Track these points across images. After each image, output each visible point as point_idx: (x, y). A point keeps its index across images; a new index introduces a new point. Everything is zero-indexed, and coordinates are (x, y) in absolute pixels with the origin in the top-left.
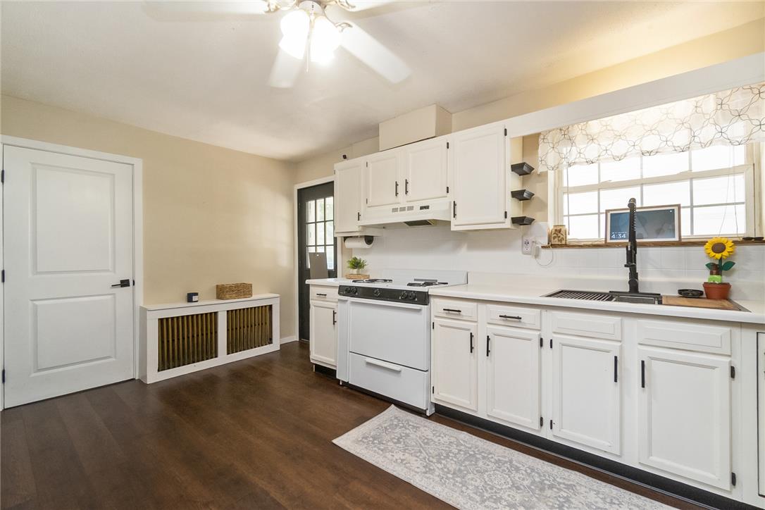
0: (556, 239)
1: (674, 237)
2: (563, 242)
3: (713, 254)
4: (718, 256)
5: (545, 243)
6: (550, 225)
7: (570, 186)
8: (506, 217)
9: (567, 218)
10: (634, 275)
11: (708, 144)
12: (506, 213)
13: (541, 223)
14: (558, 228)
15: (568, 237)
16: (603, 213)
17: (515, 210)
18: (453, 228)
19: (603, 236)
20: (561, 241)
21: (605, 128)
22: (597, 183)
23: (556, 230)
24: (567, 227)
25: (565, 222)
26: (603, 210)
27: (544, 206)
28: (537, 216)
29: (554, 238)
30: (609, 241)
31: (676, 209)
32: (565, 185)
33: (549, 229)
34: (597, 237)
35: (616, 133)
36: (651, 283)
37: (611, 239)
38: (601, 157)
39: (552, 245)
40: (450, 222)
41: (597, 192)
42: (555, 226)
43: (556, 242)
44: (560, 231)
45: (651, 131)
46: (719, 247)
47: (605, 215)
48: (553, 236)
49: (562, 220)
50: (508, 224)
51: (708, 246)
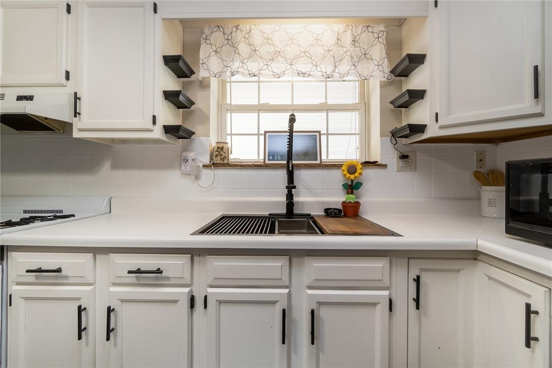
0: (218, 158)
1: (317, 160)
2: (226, 161)
3: (348, 175)
4: (352, 177)
5: (207, 160)
6: (212, 141)
7: (232, 103)
8: (154, 123)
9: (230, 136)
10: (290, 196)
11: (346, 75)
12: (154, 117)
13: (203, 139)
14: (221, 145)
15: (232, 157)
16: (261, 134)
17: (168, 115)
18: (76, 134)
19: (262, 157)
20: (223, 159)
21: (266, 40)
22: (257, 104)
23: (218, 148)
24: (229, 145)
25: (229, 141)
26: (262, 132)
27: (206, 119)
28: (197, 129)
29: (217, 156)
30: (267, 162)
31: (317, 134)
32: (228, 102)
33: (211, 146)
34: (257, 158)
35: (276, 49)
36: (303, 203)
37: (269, 160)
38: (262, 72)
39: (213, 164)
40: (72, 124)
41: (257, 114)
42: (217, 143)
43: (217, 160)
44: (222, 148)
45: (305, 52)
46: (352, 169)
47: (263, 136)
48: (215, 154)
49: (226, 139)
50: (158, 133)
51: (344, 168)
